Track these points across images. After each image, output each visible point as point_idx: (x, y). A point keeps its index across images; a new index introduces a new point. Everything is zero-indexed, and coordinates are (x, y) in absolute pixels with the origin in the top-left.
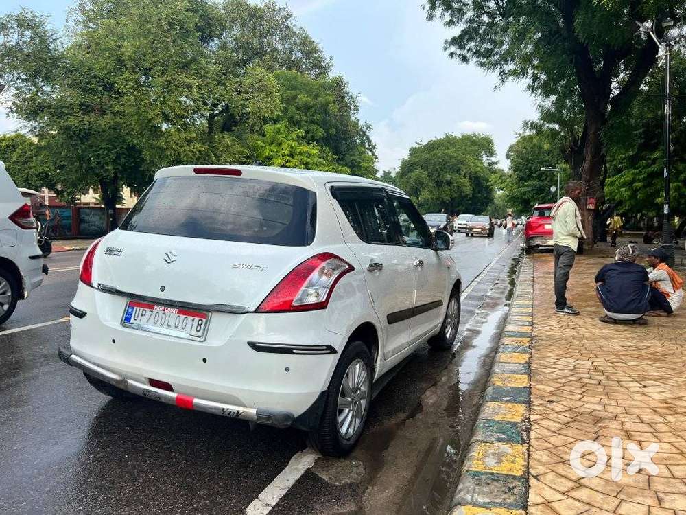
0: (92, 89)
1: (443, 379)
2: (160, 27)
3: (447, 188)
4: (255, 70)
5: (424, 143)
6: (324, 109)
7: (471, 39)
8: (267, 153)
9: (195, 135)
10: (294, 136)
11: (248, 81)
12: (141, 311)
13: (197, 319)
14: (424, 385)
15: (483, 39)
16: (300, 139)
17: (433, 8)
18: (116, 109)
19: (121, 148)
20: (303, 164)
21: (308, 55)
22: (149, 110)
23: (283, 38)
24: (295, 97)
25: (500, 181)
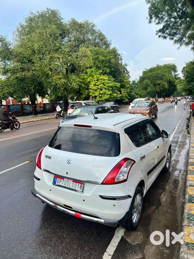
0: (24, 62)
1: (167, 187)
2: (47, 37)
3: (158, 86)
4: (82, 49)
5: (148, 69)
6: (109, 61)
7: (167, 29)
8: (88, 80)
9: (62, 76)
10: (98, 73)
11: (80, 54)
12: (60, 180)
13: (80, 185)
14: (160, 191)
15: (172, 29)
16: (100, 74)
17: (151, 18)
18: (33, 68)
19: (36, 83)
20: (102, 83)
21: (102, 40)
22: (45, 68)
23: (92, 34)
24: (98, 58)
25: (180, 82)
